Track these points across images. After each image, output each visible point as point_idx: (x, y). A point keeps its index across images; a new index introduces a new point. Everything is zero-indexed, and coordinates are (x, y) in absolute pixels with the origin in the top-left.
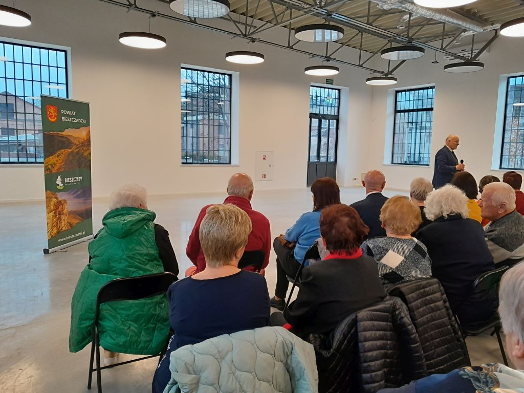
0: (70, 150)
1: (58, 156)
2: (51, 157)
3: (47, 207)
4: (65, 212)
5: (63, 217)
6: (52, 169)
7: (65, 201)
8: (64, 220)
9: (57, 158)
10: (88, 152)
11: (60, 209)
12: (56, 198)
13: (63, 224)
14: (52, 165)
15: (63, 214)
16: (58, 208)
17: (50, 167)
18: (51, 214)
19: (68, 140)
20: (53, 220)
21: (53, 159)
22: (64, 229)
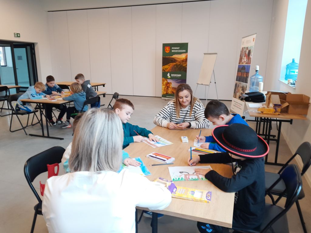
0: (175, 64)
1: (169, 66)
2: (165, 66)
3: (163, 83)
4: (170, 87)
5: (169, 89)
6: (166, 70)
7: (171, 83)
8: (170, 90)
9: (168, 66)
11: (168, 85)
12: (166, 81)
13: (169, 91)
14: (166, 69)
15: (169, 87)
16: (167, 85)
17: (165, 69)
18: (164, 86)
20: (164, 88)
21: (166, 67)
22: (169, 93)
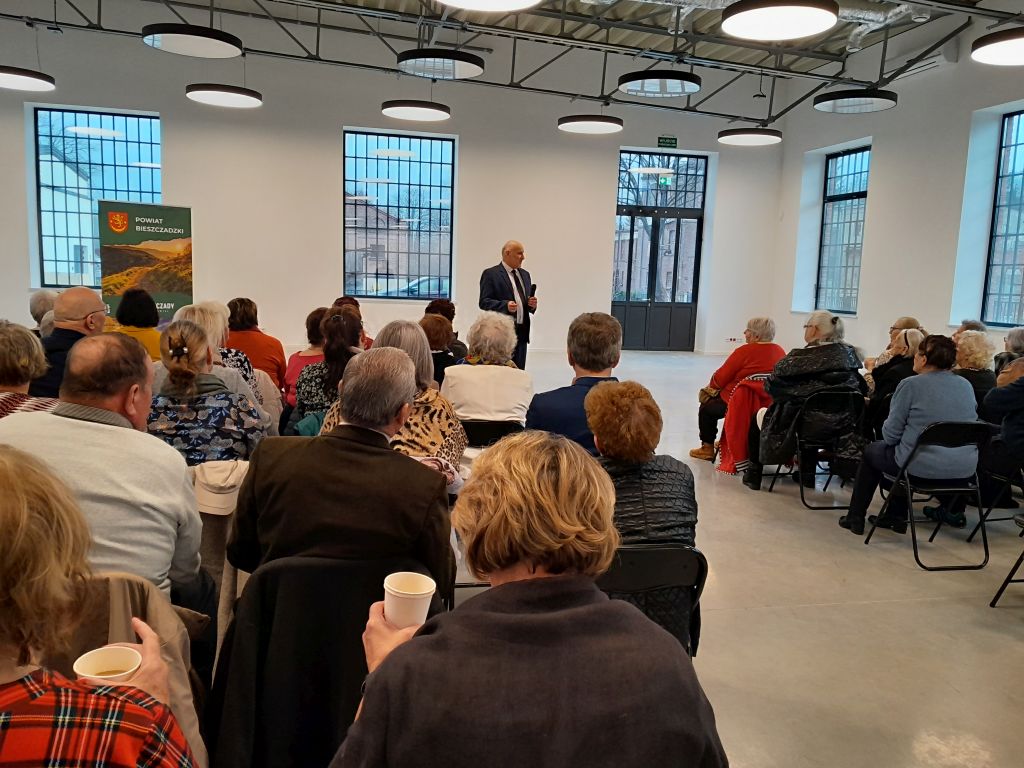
0: (150, 269)
1: (127, 275)
2: (114, 276)
9: (125, 277)
10: (187, 272)
14: (115, 286)
17: (111, 287)
19: (147, 255)
21: (116, 278)
